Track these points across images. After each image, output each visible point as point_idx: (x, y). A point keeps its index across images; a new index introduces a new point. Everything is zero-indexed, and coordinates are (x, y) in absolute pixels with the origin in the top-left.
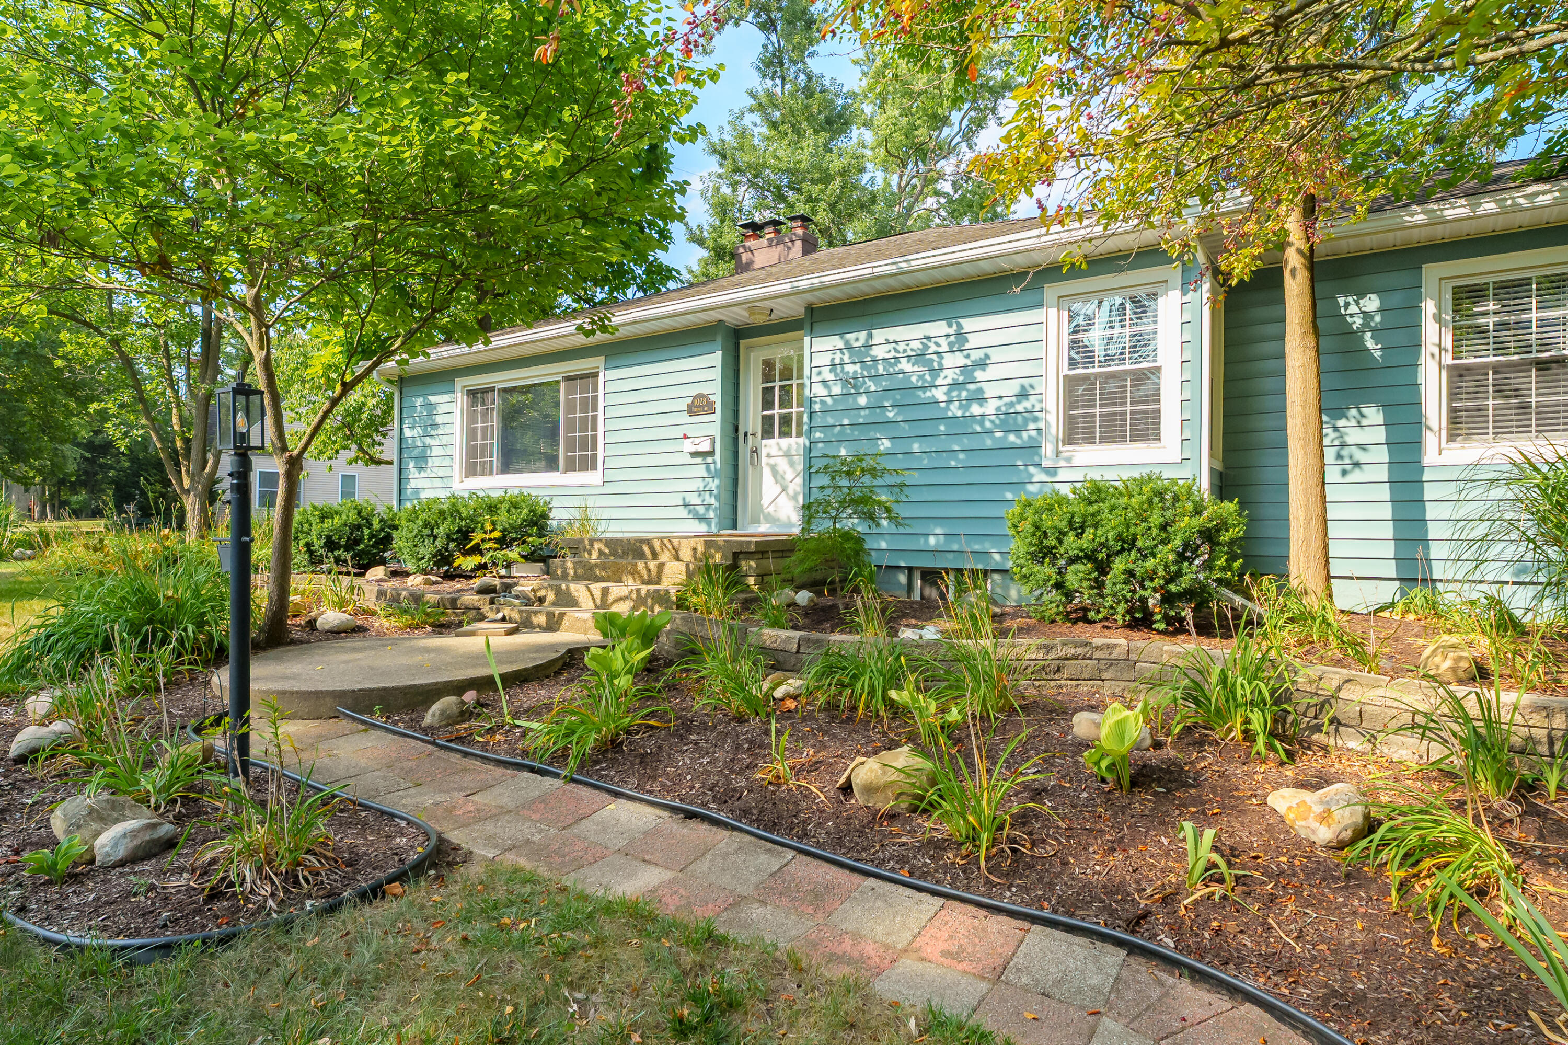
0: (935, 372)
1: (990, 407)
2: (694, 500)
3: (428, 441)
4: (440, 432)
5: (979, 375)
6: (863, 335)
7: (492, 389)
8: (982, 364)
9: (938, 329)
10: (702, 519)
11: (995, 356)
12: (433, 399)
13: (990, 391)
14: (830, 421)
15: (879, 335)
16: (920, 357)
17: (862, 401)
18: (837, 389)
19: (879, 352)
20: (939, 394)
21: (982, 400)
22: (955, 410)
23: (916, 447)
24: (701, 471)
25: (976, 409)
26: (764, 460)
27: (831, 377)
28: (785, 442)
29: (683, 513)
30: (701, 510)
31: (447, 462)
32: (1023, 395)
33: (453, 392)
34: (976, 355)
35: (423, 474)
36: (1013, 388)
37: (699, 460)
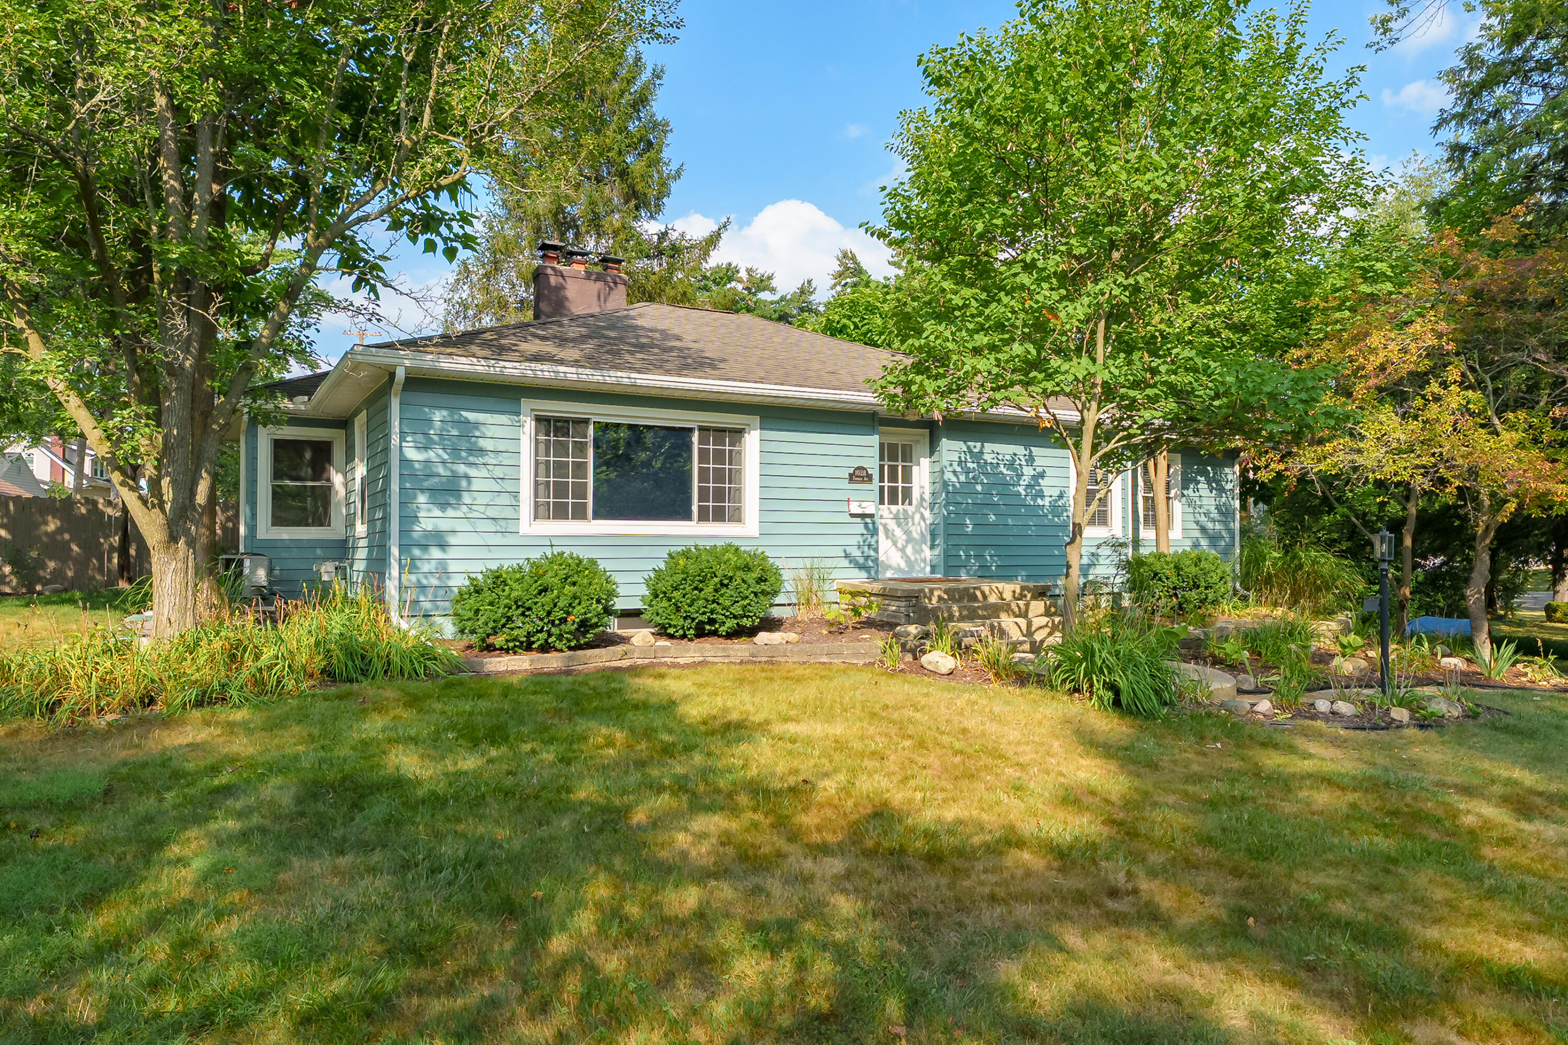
0: (1020, 476)
1: (1047, 502)
2: (856, 553)
3: (462, 469)
4: (487, 459)
5: (1041, 481)
6: (979, 445)
7: (586, 422)
8: (1042, 475)
9: (1020, 450)
10: (862, 567)
11: (1049, 472)
12: (471, 416)
13: (1047, 492)
14: (959, 499)
15: (988, 447)
16: (1011, 465)
17: (979, 488)
18: (962, 478)
19: (988, 457)
20: (1021, 489)
21: (1042, 497)
22: (1029, 500)
23: (1010, 522)
24: (861, 529)
25: (1040, 501)
26: (878, 520)
27: (958, 469)
28: (894, 508)
29: (845, 563)
30: (861, 560)
31: (505, 499)
32: (1061, 496)
33: (518, 414)
34: (1039, 470)
35: (450, 512)
36: (1056, 492)
37: (858, 520)
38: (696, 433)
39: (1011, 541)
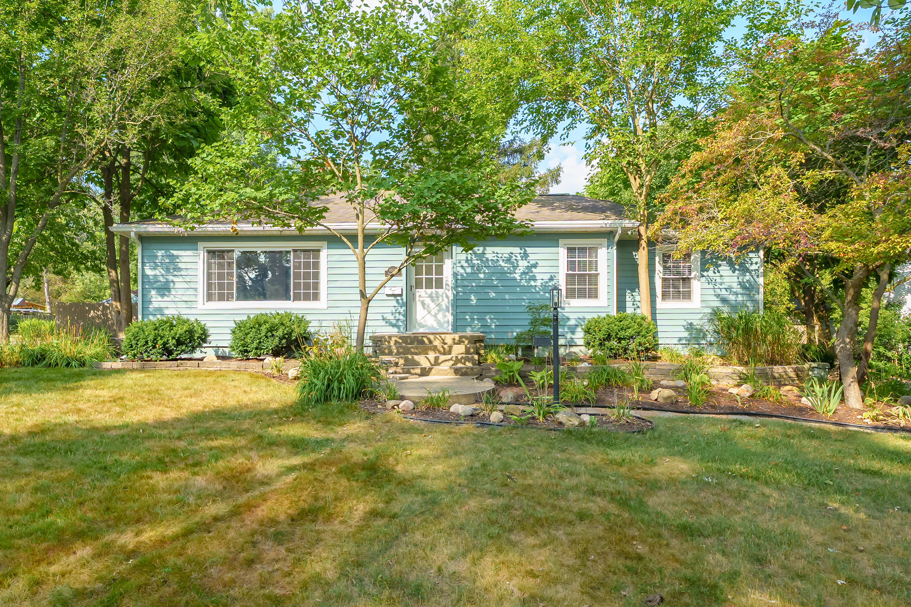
0: (515, 267)
1: (539, 283)
2: (390, 317)
3: (171, 278)
4: (182, 273)
5: (534, 270)
6: (481, 249)
7: (233, 251)
8: (535, 266)
9: (516, 250)
10: (393, 326)
11: (540, 263)
12: (175, 253)
13: (538, 277)
14: (466, 283)
15: (489, 250)
16: (508, 260)
17: (482, 276)
18: (469, 270)
19: (490, 256)
20: (517, 276)
21: (535, 280)
22: (524, 283)
23: (507, 297)
24: (394, 303)
25: (532, 283)
26: (417, 298)
27: (466, 265)
28: (429, 291)
29: (383, 323)
30: (394, 322)
31: (191, 292)
32: (551, 279)
33: (197, 250)
34: (532, 262)
35: (166, 299)
36: (547, 277)
37: (392, 298)
38: (292, 253)
39: (508, 309)
